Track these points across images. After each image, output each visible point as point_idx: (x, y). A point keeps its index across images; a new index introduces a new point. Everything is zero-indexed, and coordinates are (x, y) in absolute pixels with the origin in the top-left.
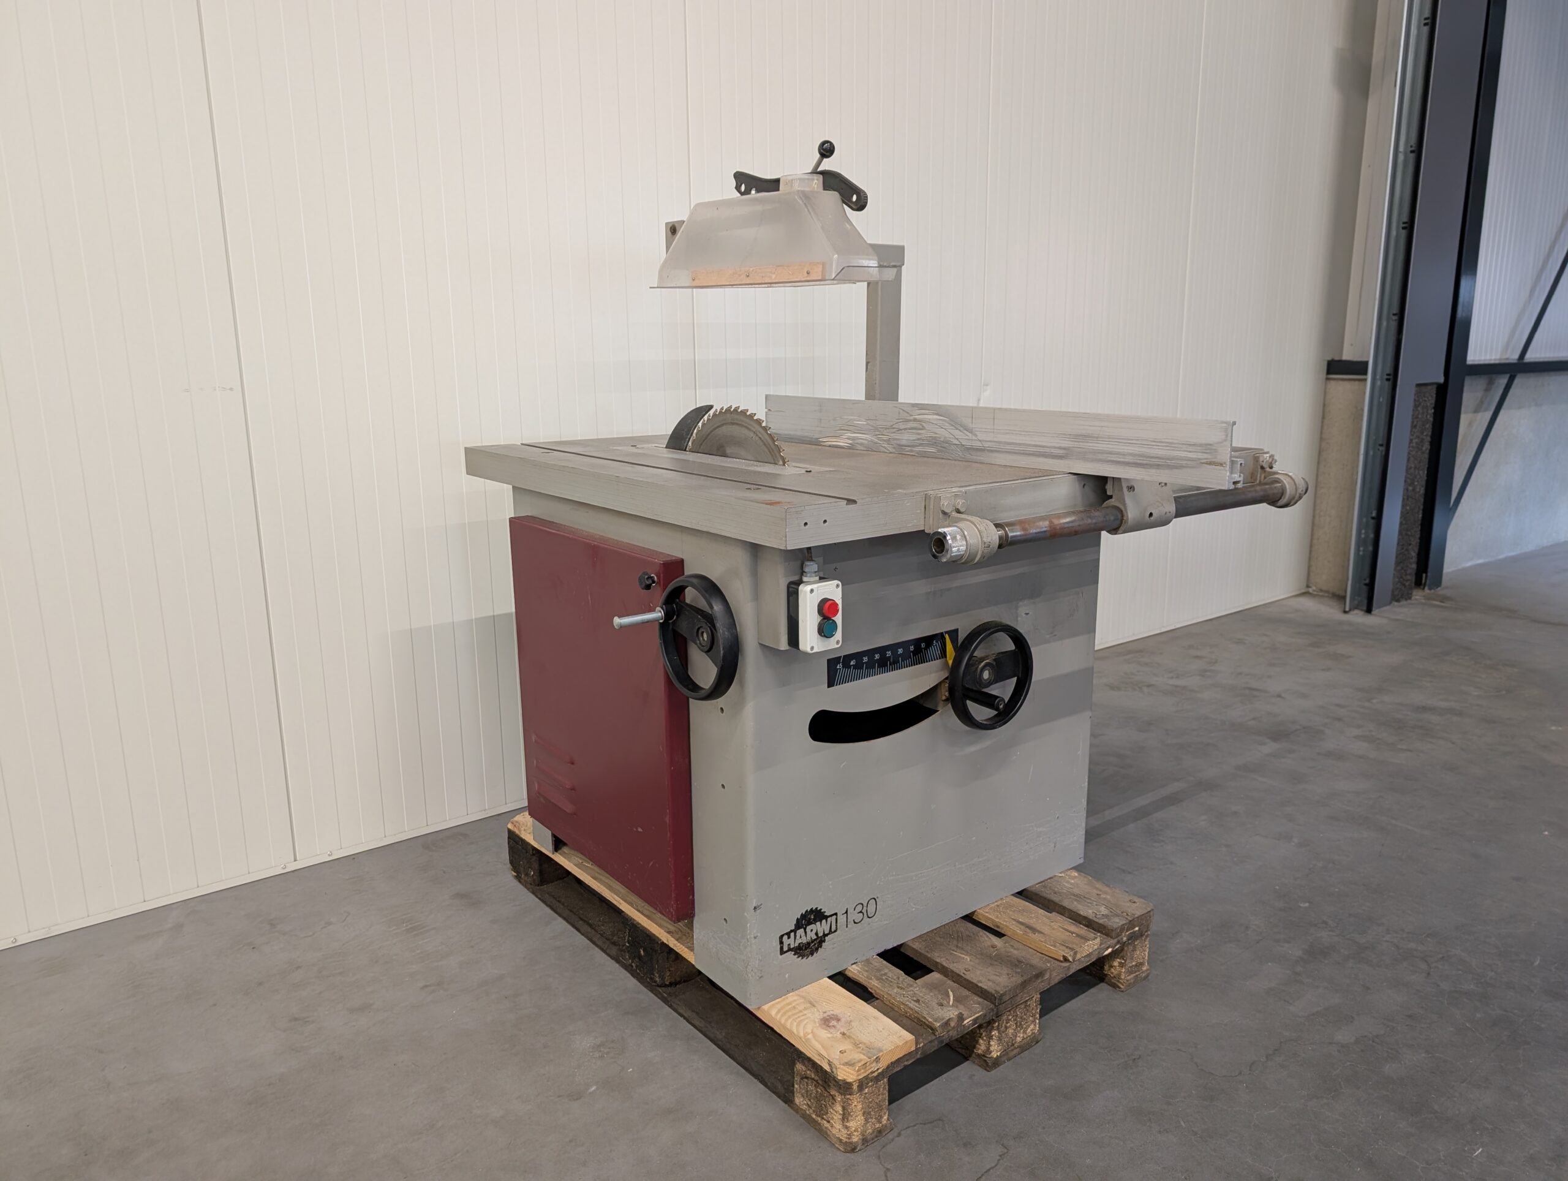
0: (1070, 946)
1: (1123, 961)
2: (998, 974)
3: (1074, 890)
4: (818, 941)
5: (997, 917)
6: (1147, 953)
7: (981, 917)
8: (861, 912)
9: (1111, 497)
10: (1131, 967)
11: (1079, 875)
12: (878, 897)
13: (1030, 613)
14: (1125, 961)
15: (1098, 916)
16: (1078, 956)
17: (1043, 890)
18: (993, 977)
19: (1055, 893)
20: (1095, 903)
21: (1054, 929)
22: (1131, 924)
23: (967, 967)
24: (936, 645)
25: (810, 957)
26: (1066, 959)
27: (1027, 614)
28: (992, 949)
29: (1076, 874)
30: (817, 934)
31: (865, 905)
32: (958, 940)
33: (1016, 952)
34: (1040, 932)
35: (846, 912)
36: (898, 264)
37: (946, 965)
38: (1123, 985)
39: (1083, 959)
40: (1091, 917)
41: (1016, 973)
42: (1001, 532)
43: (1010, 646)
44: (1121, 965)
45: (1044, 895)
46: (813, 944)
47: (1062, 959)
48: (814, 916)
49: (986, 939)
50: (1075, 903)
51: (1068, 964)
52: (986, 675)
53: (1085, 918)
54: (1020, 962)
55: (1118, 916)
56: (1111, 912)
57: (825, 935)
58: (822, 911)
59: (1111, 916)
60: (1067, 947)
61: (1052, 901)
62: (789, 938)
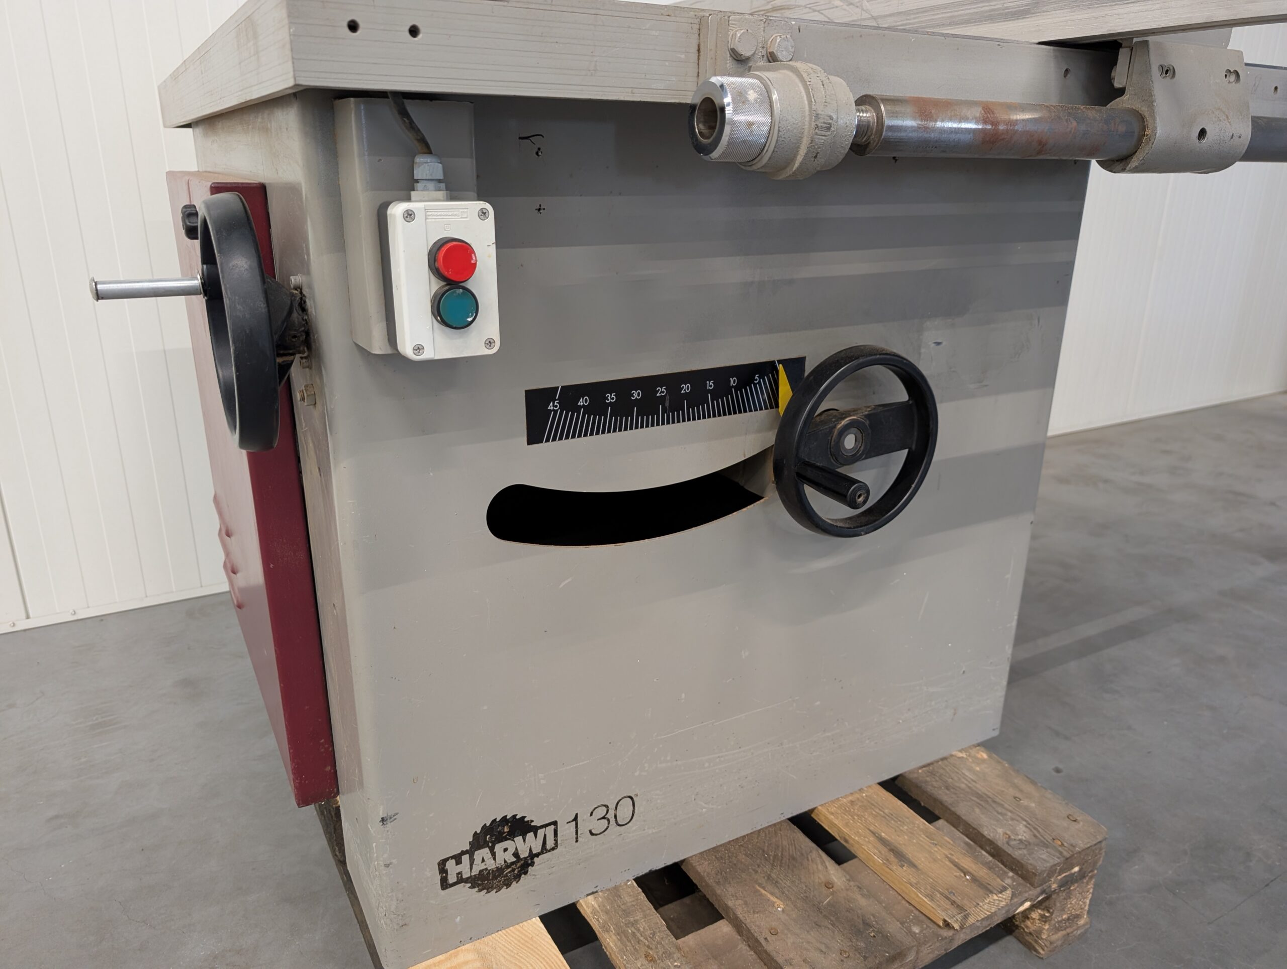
0: (958, 900)
1: (1047, 914)
2: (823, 948)
3: (978, 786)
4: (519, 865)
5: (847, 825)
6: (1088, 901)
7: (823, 818)
8: (604, 818)
9: (1121, 92)
10: (1059, 922)
11: (990, 757)
12: (637, 795)
13: (944, 343)
14: (1052, 914)
15: (1012, 843)
16: (971, 920)
17: (928, 779)
18: (813, 955)
19: (947, 788)
20: (1009, 814)
21: (935, 860)
22: (1068, 863)
23: (774, 924)
24: (759, 383)
25: (504, 890)
26: (947, 925)
27: (938, 344)
28: (824, 889)
29: (985, 756)
30: (516, 854)
31: (612, 806)
32: (773, 865)
33: (863, 902)
34: (912, 865)
35: (576, 819)
37: (741, 916)
38: (1043, 950)
39: (978, 924)
40: (1000, 844)
41: (857, 950)
42: (868, 115)
43: (902, 396)
44: (1044, 919)
45: (929, 789)
46: (509, 870)
47: (941, 924)
48: (510, 828)
49: (820, 867)
50: (977, 810)
51: (950, 933)
52: (849, 442)
53: (991, 842)
54: (867, 924)
55: (1046, 845)
56: (1035, 836)
57: (532, 856)
58: (526, 819)
59: (1037, 845)
60: (953, 903)
61: (941, 803)
62: (459, 862)
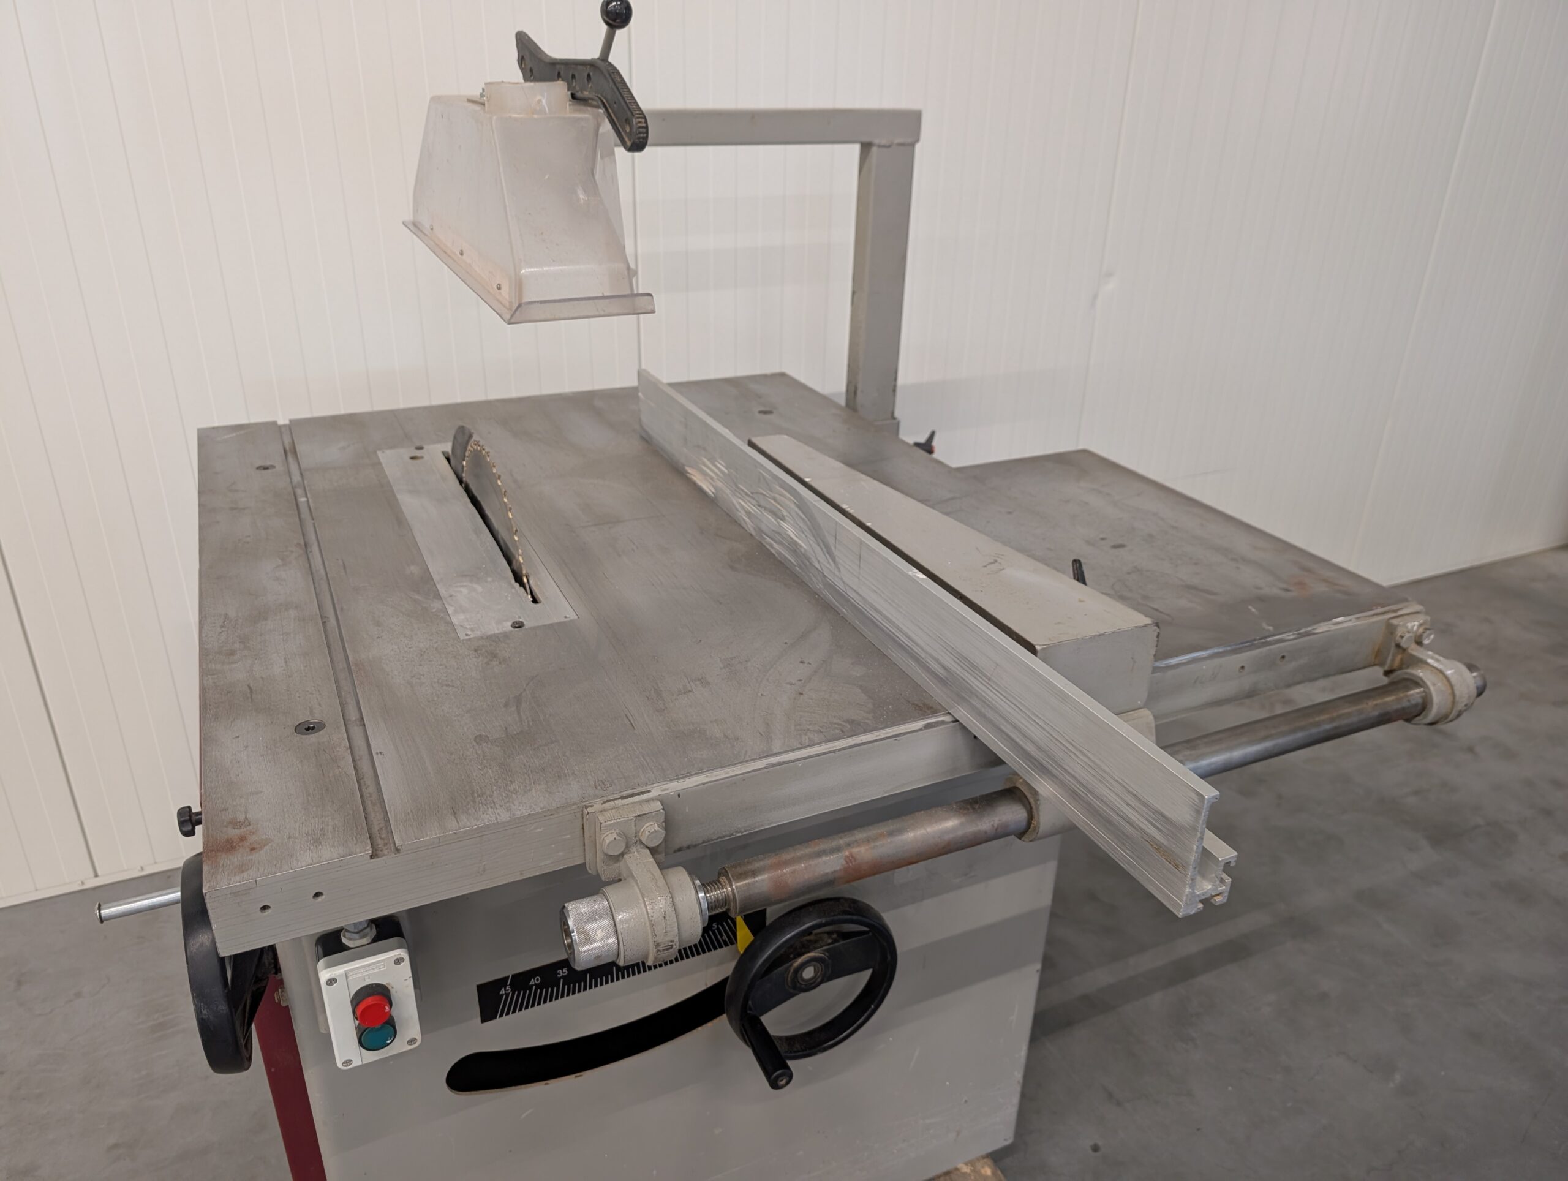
24: (718, 929)
29: (989, 1171)
36: (909, 140)
52: (808, 973)
